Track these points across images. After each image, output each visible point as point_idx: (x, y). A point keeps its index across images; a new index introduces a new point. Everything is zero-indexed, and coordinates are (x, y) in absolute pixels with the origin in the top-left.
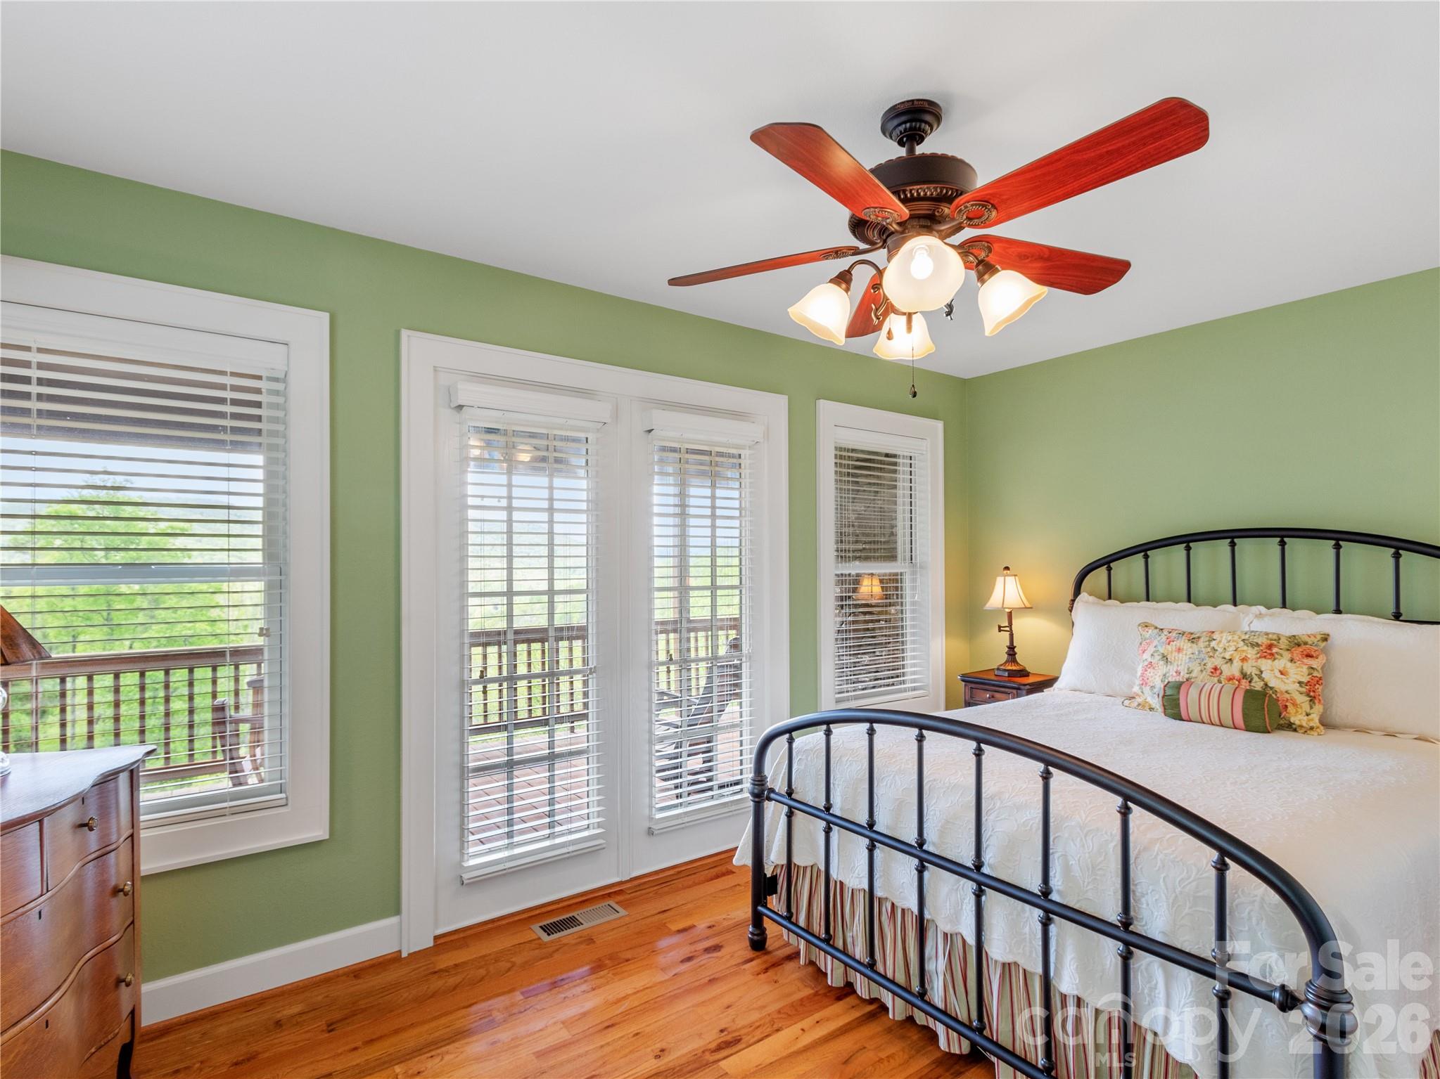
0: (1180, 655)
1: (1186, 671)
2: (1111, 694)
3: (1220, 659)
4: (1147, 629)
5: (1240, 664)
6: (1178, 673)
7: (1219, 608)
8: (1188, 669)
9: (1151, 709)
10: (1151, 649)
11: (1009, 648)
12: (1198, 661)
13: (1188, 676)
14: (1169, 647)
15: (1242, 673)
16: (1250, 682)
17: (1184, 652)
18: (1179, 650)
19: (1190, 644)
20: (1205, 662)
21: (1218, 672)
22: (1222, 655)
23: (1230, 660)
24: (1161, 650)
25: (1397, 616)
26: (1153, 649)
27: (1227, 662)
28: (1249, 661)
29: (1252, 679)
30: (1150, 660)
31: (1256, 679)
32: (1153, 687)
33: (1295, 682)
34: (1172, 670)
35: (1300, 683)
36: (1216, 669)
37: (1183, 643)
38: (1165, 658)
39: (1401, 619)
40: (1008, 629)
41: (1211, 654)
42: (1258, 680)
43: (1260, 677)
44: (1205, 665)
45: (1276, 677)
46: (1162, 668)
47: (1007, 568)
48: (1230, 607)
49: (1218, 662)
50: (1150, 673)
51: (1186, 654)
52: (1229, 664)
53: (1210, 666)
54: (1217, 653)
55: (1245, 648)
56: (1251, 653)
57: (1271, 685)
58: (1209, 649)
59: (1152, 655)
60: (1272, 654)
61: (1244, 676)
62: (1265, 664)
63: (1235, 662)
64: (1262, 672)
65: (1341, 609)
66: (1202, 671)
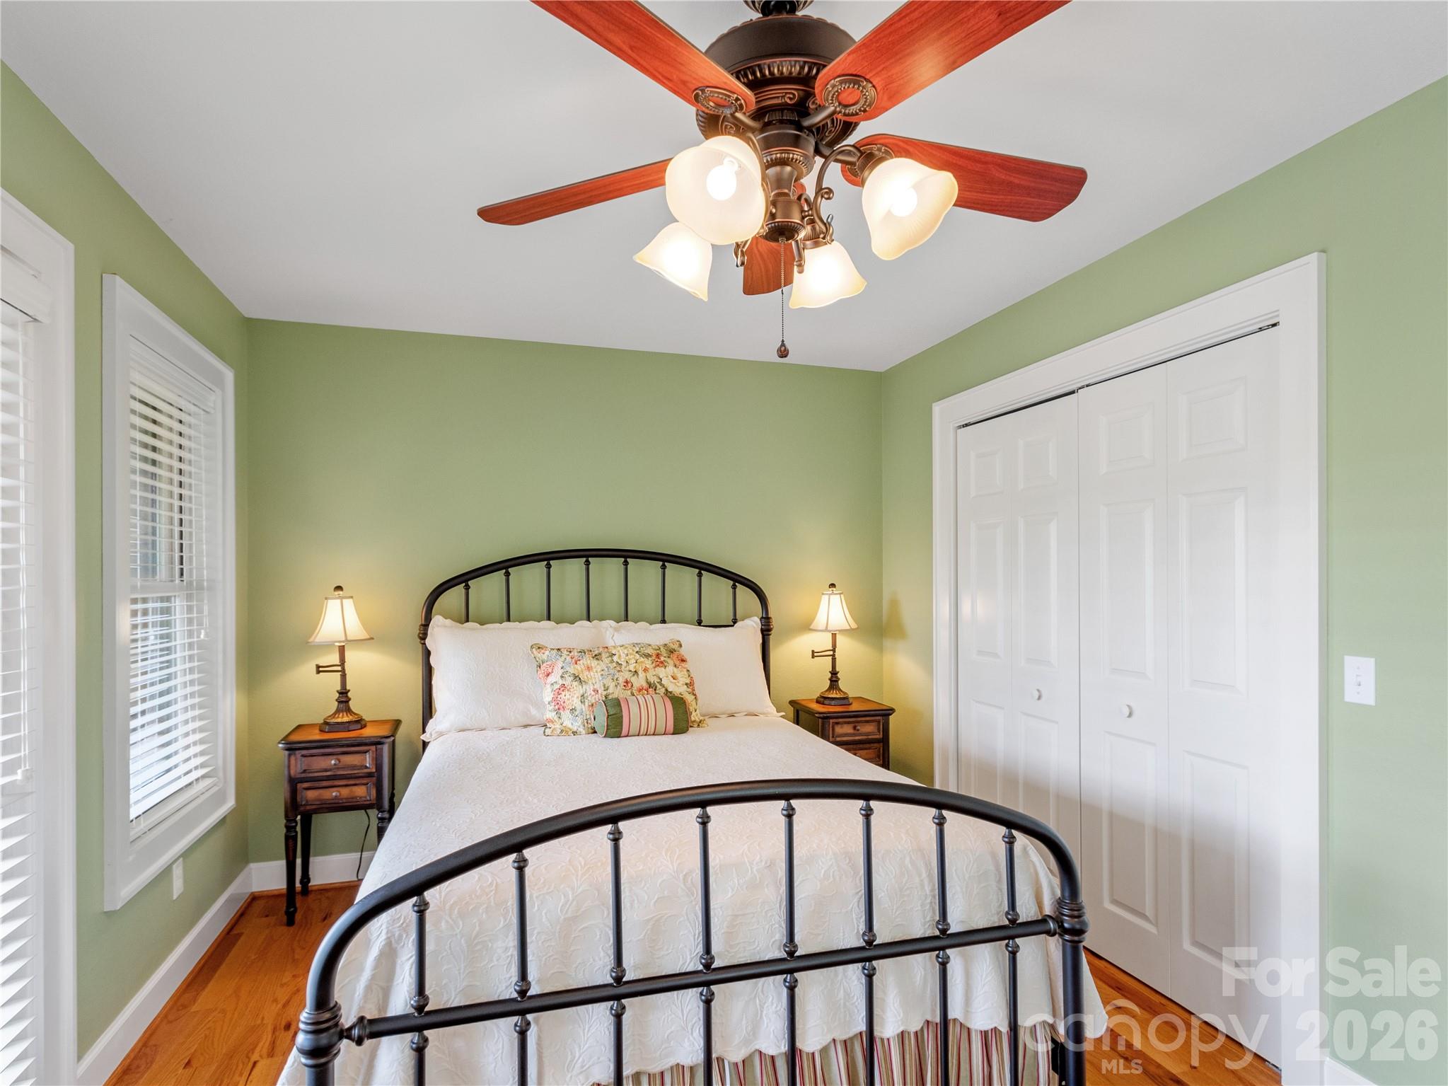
0: (592, 674)
1: (603, 688)
2: (505, 726)
3: (628, 673)
4: (543, 651)
5: (644, 674)
6: (596, 691)
7: (576, 624)
8: (604, 686)
9: (575, 733)
10: (557, 672)
11: (340, 693)
12: (610, 677)
13: (605, 693)
14: (578, 667)
15: (647, 682)
16: (655, 690)
17: (594, 670)
18: (589, 668)
19: (596, 662)
20: (616, 677)
21: (630, 685)
22: (627, 668)
23: (635, 671)
24: (571, 670)
25: (700, 623)
26: (561, 672)
27: (634, 675)
28: (650, 671)
29: (656, 687)
30: (561, 682)
31: (659, 686)
32: (573, 710)
33: (683, 684)
34: (589, 689)
35: (686, 684)
36: (627, 682)
37: (587, 661)
38: (576, 677)
39: (702, 624)
40: (339, 668)
41: (618, 669)
42: (660, 687)
43: (661, 684)
44: (617, 680)
45: (671, 682)
46: (578, 690)
47: (339, 588)
48: (586, 623)
49: (627, 675)
50: (565, 696)
51: (597, 672)
52: (636, 676)
53: (621, 680)
54: (623, 667)
55: (642, 659)
56: (648, 663)
57: (670, 690)
58: (614, 664)
59: (562, 677)
60: (662, 662)
61: (650, 685)
62: (661, 672)
63: (640, 673)
64: (661, 679)
65: (666, 619)
66: (616, 686)
